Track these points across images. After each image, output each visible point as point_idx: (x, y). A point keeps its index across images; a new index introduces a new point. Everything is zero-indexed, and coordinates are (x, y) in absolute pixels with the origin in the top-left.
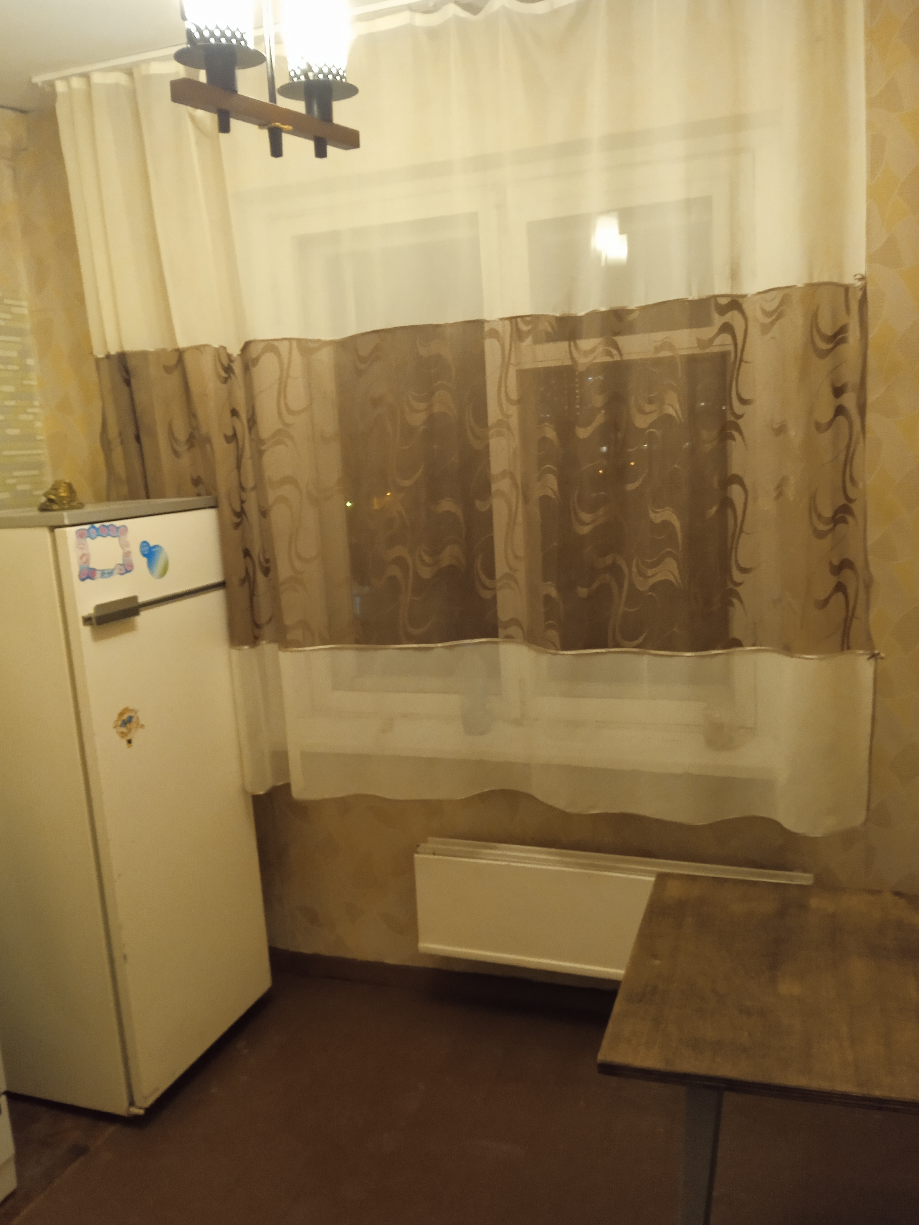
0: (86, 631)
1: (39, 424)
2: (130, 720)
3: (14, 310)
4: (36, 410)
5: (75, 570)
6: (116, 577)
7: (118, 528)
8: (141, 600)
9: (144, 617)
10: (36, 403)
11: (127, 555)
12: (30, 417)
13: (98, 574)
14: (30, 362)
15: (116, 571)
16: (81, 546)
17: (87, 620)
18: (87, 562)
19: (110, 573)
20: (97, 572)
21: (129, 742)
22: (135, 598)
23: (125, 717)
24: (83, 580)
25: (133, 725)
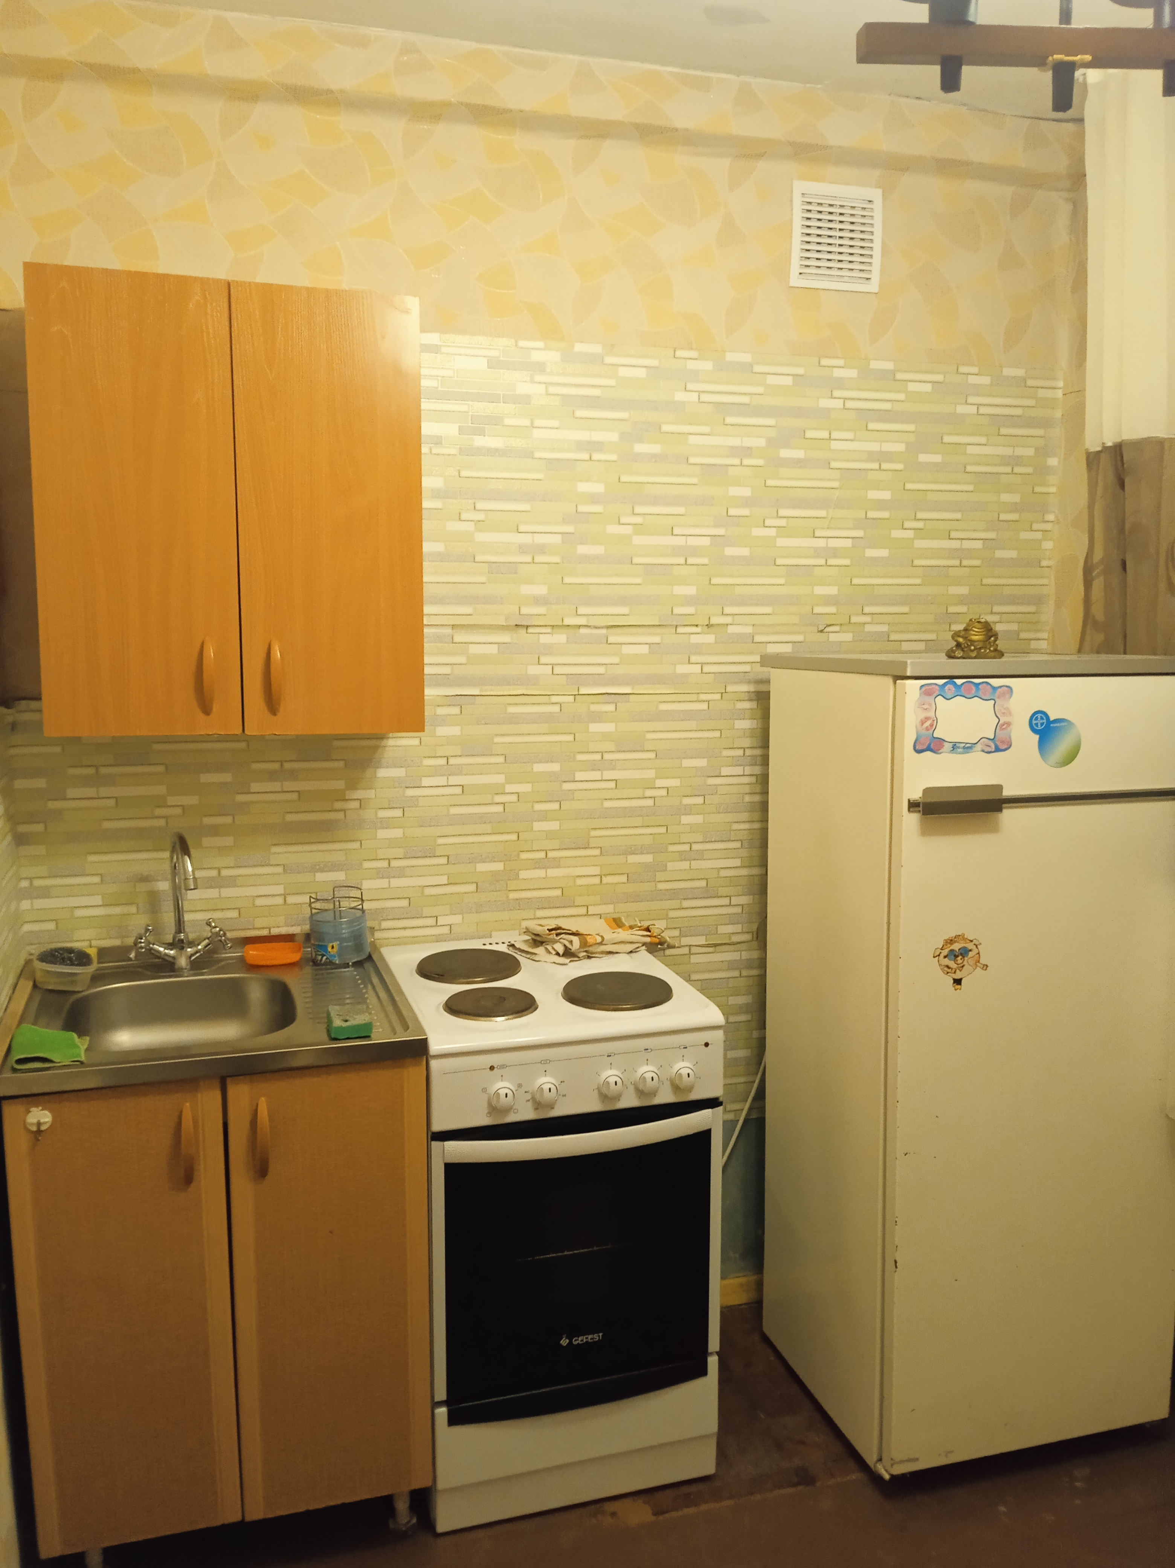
0: (912, 820)
1: (1048, 545)
2: (964, 952)
3: (1041, 393)
4: (1049, 526)
5: (909, 738)
6: (977, 755)
7: (995, 689)
8: (1007, 793)
9: (1009, 815)
10: (1051, 517)
11: (1002, 726)
12: (1039, 535)
13: (947, 747)
14: (1053, 462)
15: (979, 747)
16: (925, 707)
17: (913, 806)
18: (933, 727)
19: (968, 748)
20: (946, 744)
21: (958, 982)
22: (1000, 788)
23: (956, 947)
24: (919, 752)
25: (969, 961)
